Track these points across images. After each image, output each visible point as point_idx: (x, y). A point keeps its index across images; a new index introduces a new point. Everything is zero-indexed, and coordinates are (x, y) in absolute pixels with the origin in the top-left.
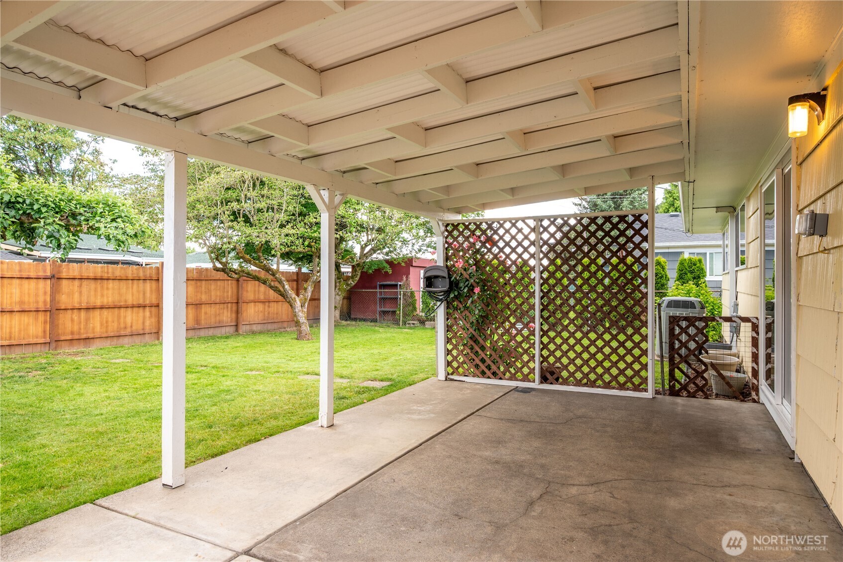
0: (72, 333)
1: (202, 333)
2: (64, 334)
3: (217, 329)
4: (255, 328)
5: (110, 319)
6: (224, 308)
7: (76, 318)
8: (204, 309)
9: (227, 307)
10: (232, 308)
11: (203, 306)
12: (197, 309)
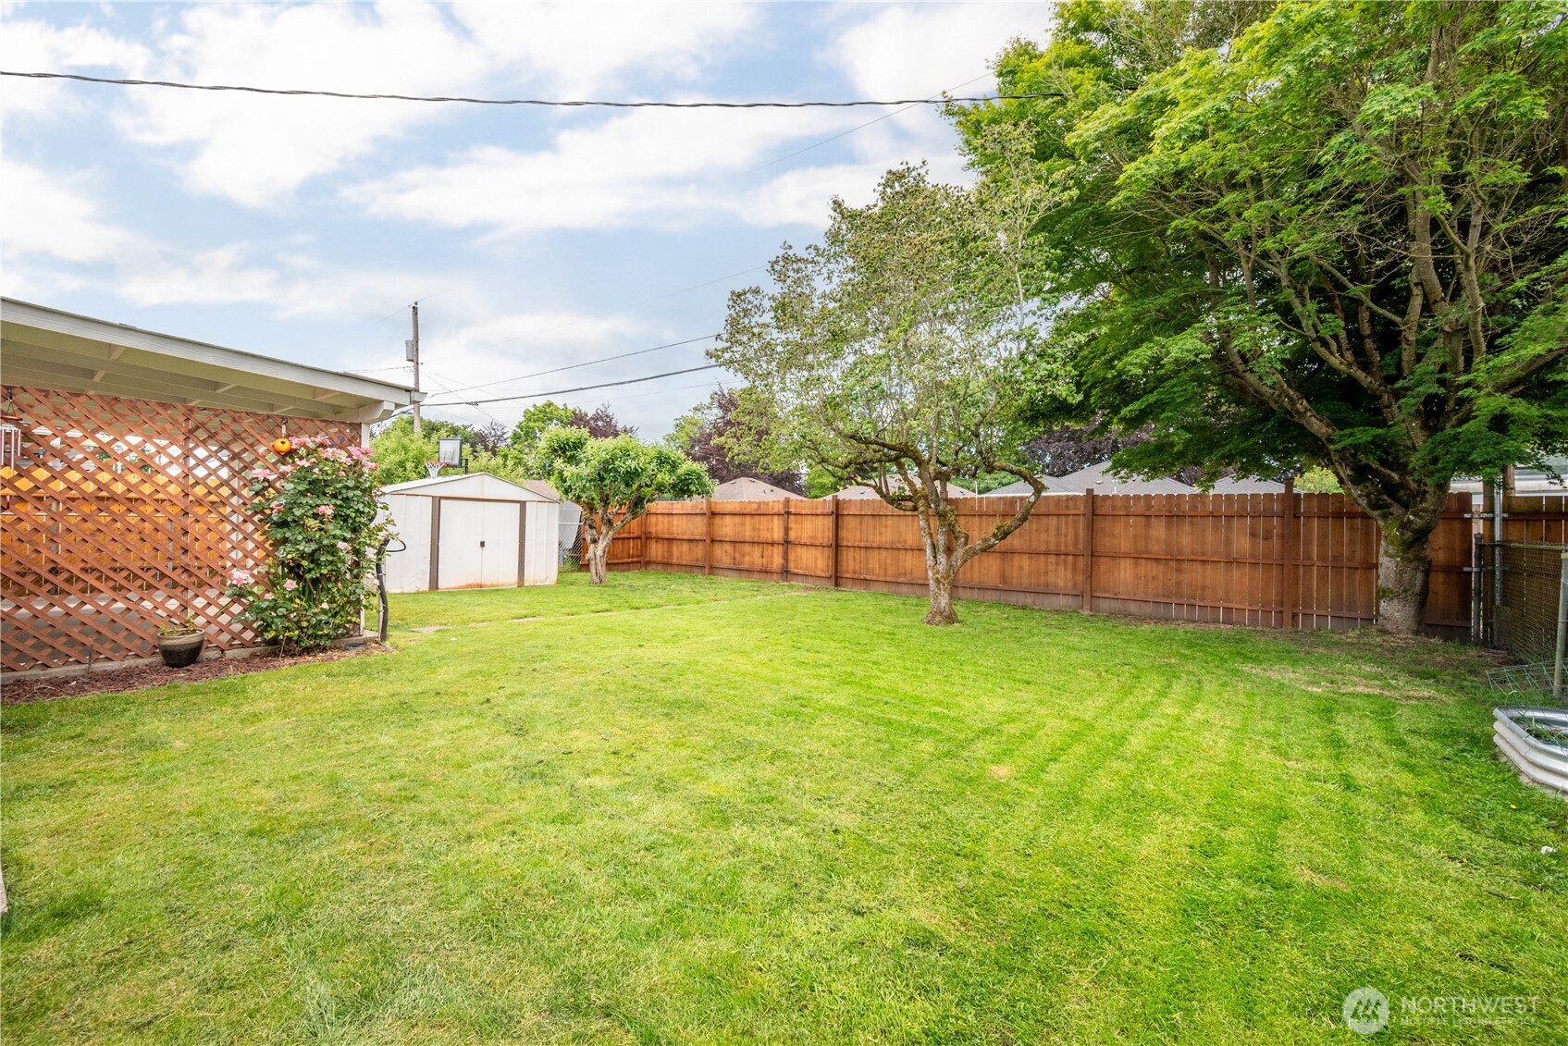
0: (854, 572)
1: (1013, 598)
2: (847, 572)
3: (1041, 596)
4: (1133, 607)
5: (889, 561)
6: (1057, 564)
7: (857, 557)
8: (1017, 560)
9: (1065, 562)
10: (1075, 564)
11: (1016, 556)
12: (1004, 559)
